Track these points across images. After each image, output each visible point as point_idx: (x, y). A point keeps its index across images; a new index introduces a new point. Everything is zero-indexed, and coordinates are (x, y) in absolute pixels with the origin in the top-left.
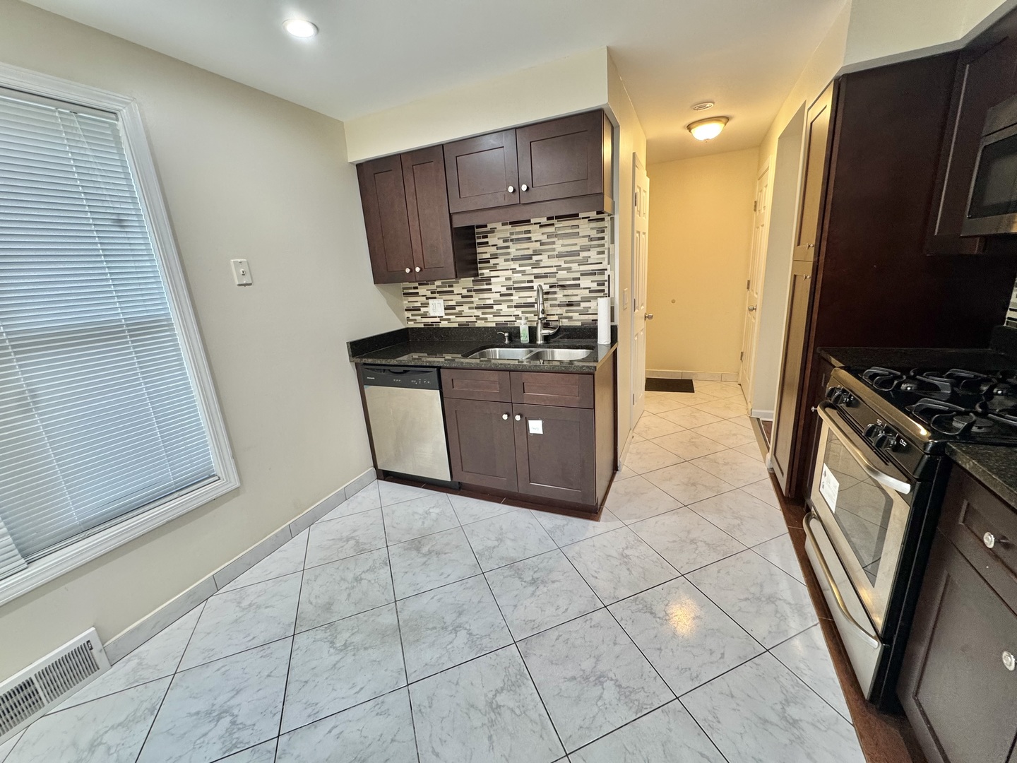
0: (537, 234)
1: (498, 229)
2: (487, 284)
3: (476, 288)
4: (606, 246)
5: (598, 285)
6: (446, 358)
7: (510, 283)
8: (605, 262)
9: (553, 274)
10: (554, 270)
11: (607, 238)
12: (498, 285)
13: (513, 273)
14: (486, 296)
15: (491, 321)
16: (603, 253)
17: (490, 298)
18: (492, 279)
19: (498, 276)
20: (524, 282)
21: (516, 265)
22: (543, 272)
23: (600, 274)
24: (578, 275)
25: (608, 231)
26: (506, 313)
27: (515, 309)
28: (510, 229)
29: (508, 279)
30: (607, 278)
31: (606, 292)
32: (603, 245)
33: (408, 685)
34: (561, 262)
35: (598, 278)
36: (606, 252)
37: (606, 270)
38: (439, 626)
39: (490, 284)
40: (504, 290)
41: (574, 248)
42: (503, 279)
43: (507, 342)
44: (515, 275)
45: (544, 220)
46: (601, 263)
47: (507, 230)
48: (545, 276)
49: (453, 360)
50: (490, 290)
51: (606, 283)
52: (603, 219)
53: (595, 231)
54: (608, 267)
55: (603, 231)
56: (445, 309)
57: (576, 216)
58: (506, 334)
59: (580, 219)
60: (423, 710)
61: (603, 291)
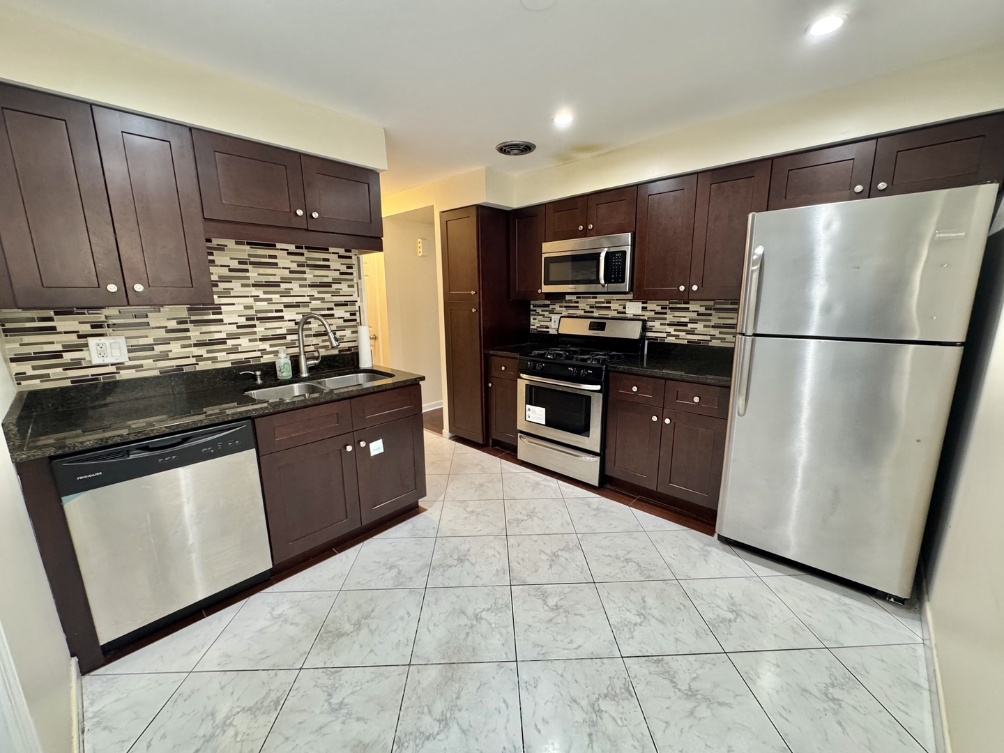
0: (285, 261)
1: (228, 247)
2: (214, 314)
3: (193, 318)
4: (355, 281)
5: (351, 315)
6: (209, 413)
7: (251, 312)
8: (355, 295)
9: (306, 304)
10: (307, 299)
11: (355, 274)
12: (233, 312)
13: (255, 300)
14: (213, 328)
15: (224, 360)
16: (352, 286)
17: (220, 332)
18: (222, 307)
19: (234, 304)
20: (271, 311)
21: (259, 292)
22: (295, 301)
23: (351, 305)
24: (332, 305)
25: (355, 267)
26: (249, 348)
27: (261, 342)
28: (249, 251)
29: (247, 307)
30: (358, 309)
31: (358, 321)
32: (352, 280)
33: (516, 661)
34: (314, 292)
35: (349, 308)
36: (356, 286)
37: (356, 301)
38: (467, 630)
39: (221, 313)
40: (242, 321)
41: (325, 280)
42: (241, 308)
43: (259, 381)
44: (258, 303)
45: (292, 248)
46: (352, 295)
47: (245, 251)
48: (297, 305)
49: (222, 412)
50: (221, 320)
51: (358, 313)
52: (350, 257)
53: (345, 266)
54: (358, 299)
55: (351, 268)
56: (129, 351)
57: (326, 250)
58: (258, 373)
59: (330, 253)
60: (544, 652)
61: (355, 320)
